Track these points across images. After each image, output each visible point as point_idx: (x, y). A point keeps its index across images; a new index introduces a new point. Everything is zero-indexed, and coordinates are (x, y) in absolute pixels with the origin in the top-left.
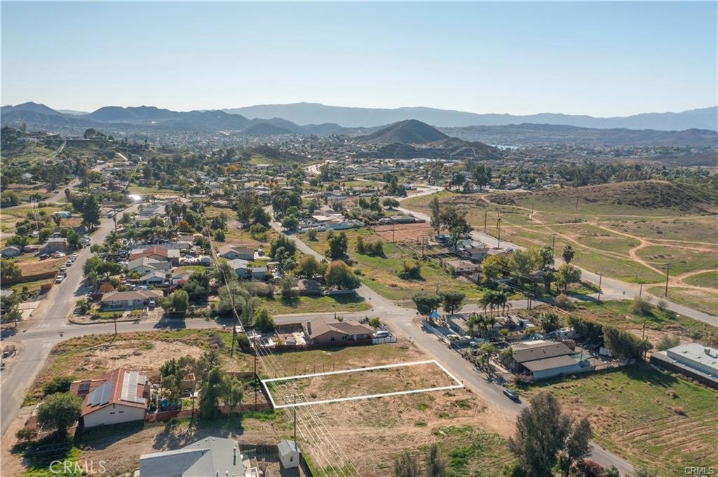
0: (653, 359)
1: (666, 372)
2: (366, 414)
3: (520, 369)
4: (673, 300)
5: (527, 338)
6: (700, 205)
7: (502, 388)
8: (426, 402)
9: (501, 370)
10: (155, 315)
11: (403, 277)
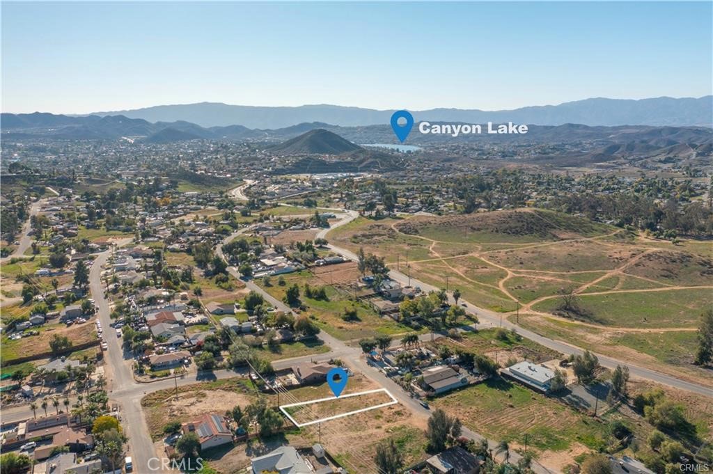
0: (503, 374)
1: (508, 381)
2: (349, 425)
3: (428, 388)
4: (522, 326)
5: (432, 365)
6: (553, 231)
7: (419, 401)
8: (380, 414)
9: (418, 389)
10: (192, 370)
11: (345, 319)
